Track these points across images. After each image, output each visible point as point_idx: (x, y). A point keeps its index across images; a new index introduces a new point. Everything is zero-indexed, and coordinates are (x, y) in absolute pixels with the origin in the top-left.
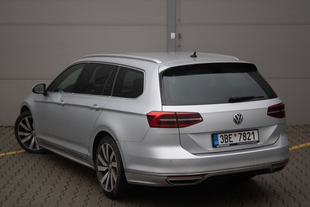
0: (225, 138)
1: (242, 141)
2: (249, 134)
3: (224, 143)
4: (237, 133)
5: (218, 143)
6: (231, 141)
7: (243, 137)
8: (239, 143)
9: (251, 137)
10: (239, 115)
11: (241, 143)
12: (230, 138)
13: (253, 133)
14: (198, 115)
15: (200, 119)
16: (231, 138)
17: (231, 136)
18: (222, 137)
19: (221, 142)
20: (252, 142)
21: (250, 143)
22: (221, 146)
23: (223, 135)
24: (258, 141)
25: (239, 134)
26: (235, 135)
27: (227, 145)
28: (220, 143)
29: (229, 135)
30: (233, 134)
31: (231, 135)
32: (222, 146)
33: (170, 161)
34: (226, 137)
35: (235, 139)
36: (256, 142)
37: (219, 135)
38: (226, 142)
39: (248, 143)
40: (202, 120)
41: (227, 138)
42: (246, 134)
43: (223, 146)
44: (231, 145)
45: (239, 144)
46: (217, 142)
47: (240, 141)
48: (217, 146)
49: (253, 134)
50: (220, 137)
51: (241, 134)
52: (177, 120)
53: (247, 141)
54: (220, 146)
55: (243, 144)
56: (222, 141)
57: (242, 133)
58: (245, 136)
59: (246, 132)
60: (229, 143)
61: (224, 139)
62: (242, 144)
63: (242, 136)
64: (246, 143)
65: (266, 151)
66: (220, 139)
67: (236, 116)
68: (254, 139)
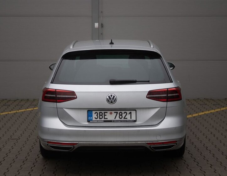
0: (100, 115)
1: (118, 118)
2: (125, 114)
3: (98, 119)
4: (113, 112)
5: (92, 118)
6: (105, 117)
7: (119, 115)
9: (128, 117)
11: (116, 121)
13: (131, 113)
14: (73, 93)
16: (106, 115)
17: (106, 114)
18: (96, 114)
20: (128, 121)
21: (125, 121)
22: (95, 121)
23: (98, 112)
24: (135, 121)
25: (115, 112)
26: (111, 113)
27: (101, 121)
28: (94, 119)
29: (104, 113)
30: (109, 112)
31: (107, 113)
32: (96, 121)
33: (48, 129)
34: (101, 114)
35: (110, 117)
36: (132, 121)
37: (94, 112)
38: (100, 118)
41: (102, 115)
42: (123, 113)
43: (97, 121)
44: (105, 121)
45: (114, 122)
47: (115, 118)
48: (91, 121)
49: (130, 114)
51: (117, 113)
52: (56, 96)
53: (123, 119)
54: (94, 121)
55: (118, 122)
56: (96, 117)
57: (119, 112)
58: (121, 115)
59: (123, 112)
60: (103, 119)
61: (98, 115)
64: (121, 121)
65: (139, 130)
66: (94, 116)
67: (109, 97)
68: (131, 118)
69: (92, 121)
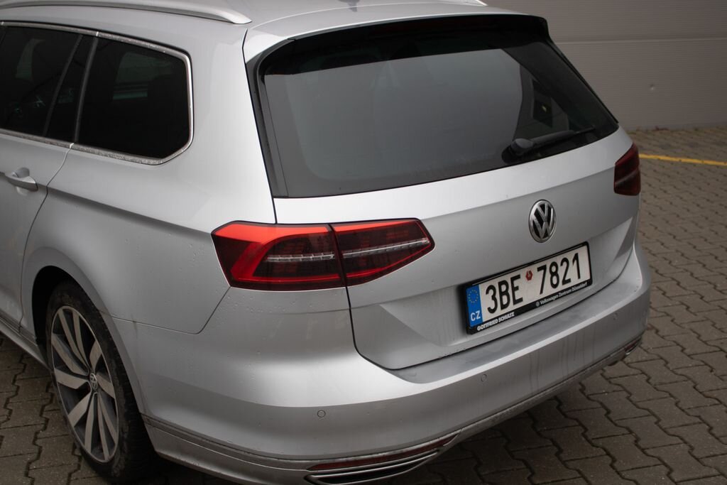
0: (502, 294)
1: (549, 290)
2: (565, 264)
3: (499, 312)
4: (534, 268)
5: (481, 315)
6: (517, 298)
7: (550, 276)
8: (539, 301)
9: (572, 274)
10: (546, 209)
11: (546, 301)
12: (515, 289)
13: (576, 258)
14: (414, 228)
15: (425, 241)
16: (517, 288)
17: (516, 283)
18: (491, 292)
19: (489, 309)
20: (574, 289)
21: (568, 292)
22: (490, 323)
23: (495, 283)
24: (589, 282)
25: (539, 269)
27: (508, 316)
28: (486, 316)
29: (513, 280)
30: (523, 273)
31: (518, 277)
32: (493, 322)
33: (321, 414)
34: (504, 288)
36: (583, 285)
37: (483, 288)
38: (503, 307)
39: (564, 293)
40: (431, 246)
41: (506, 293)
42: (559, 264)
43: (496, 321)
44: (518, 312)
45: (541, 305)
46: (478, 312)
47: (542, 292)
48: (479, 328)
49: (575, 262)
50: (487, 292)
51: (544, 268)
52: (341, 256)
53: (561, 287)
54: (487, 324)
55: (552, 301)
56: (493, 307)
57: (548, 264)
58: (556, 273)
59: (558, 260)
60: (512, 307)
61: (498, 296)
62: (549, 299)
63: (548, 275)
64: (559, 297)
66: (486, 301)
67: (537, 213)
68: (579, 277)
69: (483, 326)
